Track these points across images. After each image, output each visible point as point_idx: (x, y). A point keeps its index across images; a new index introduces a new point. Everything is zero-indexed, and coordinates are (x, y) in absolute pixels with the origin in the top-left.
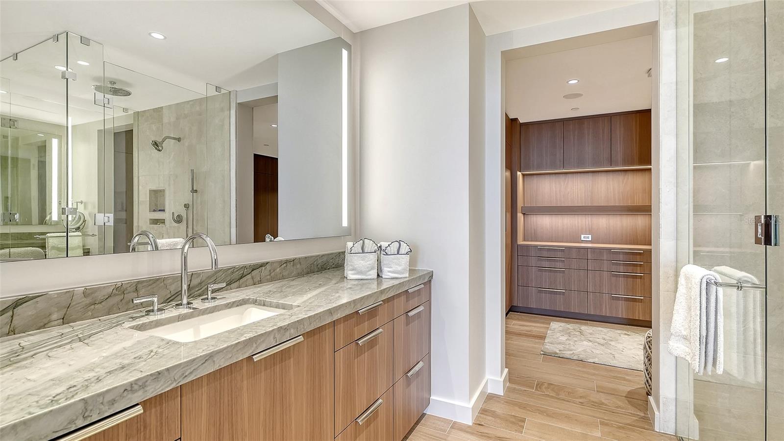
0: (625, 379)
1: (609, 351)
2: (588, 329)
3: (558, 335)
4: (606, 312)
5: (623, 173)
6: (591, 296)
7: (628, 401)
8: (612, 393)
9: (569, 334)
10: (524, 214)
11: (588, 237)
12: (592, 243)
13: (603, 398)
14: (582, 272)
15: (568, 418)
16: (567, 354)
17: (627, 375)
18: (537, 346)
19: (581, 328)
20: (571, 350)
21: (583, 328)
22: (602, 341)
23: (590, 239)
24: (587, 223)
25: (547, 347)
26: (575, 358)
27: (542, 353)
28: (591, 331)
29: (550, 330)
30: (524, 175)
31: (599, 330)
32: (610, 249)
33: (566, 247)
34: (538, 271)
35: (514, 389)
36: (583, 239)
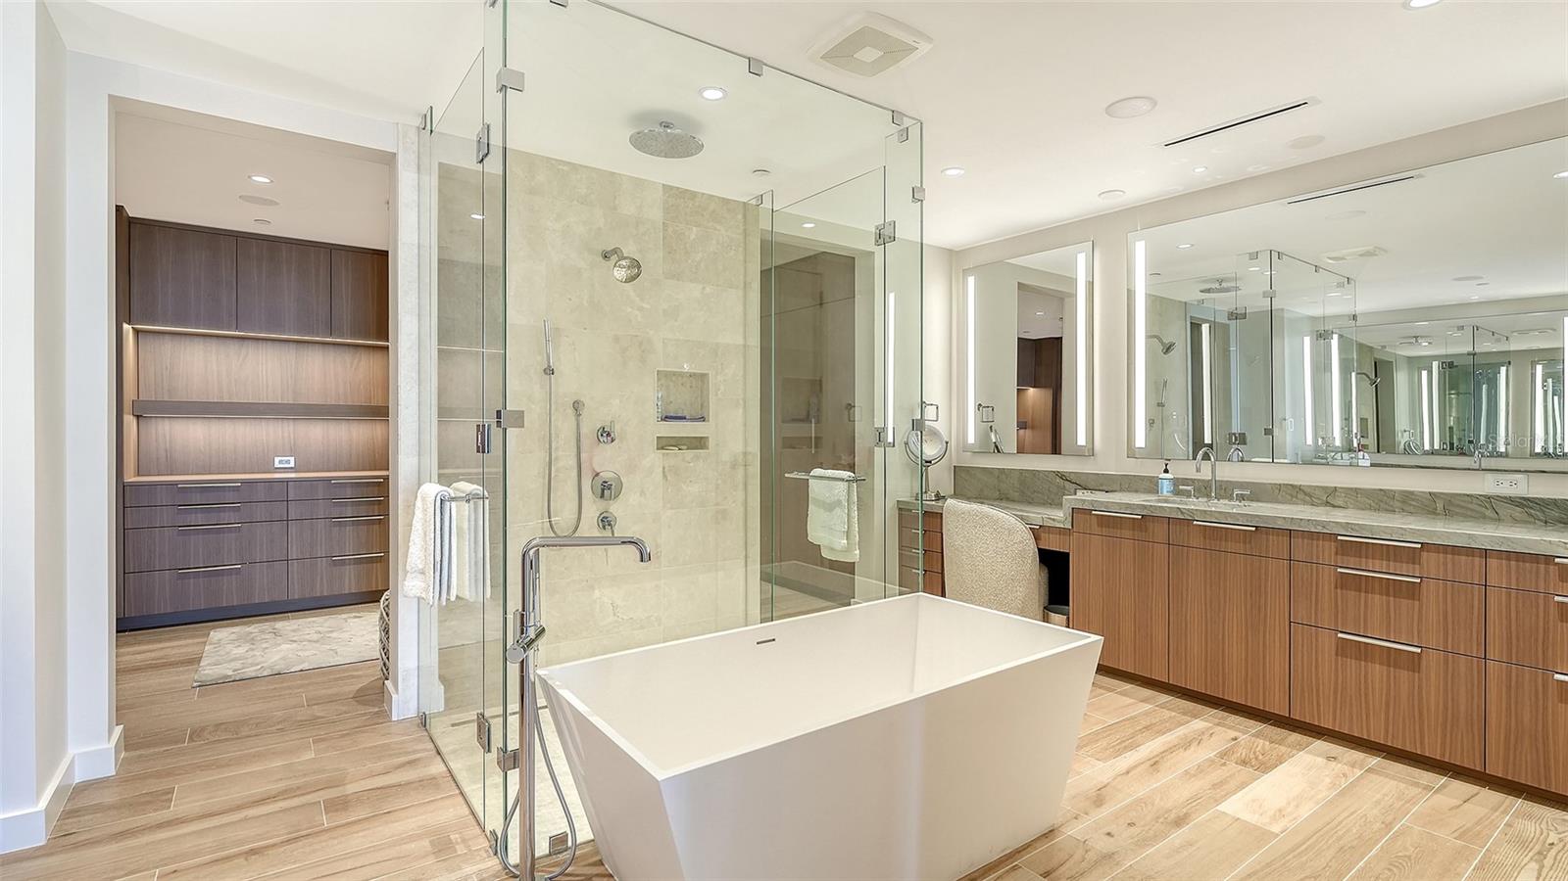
0: (353, 677)
1: (328, 647)
2: (287, 625)
3: (230, 647)
4: (322, 589)
5: (351, 349)
6: (295, 566)
7: (357, 701)
8: (331, 700)
9: (252, 641)
10: (138, 417)
11: (288, 462)
12: (296, 472)
13: (317, 711)
14: (276, 526)
15: (258, 756)
16: (250, 672)
17: (357, 670)
18: (182, 677)
19: (276, 626)
20: (258, 664)
21: (279, 625)
22: (315, 637)
23: (292, 465)
24: (286, 434)
25: (206, 672)
26: (265, 674)
27: (195, 684)
28: (296, 627)
29: (210, 644)
30: (137, 332)
31: (309, 622)
32: (329, 480)
33: (244, 482)
34: (178, 535)
35: (140, 756)
36: (277, 465)
